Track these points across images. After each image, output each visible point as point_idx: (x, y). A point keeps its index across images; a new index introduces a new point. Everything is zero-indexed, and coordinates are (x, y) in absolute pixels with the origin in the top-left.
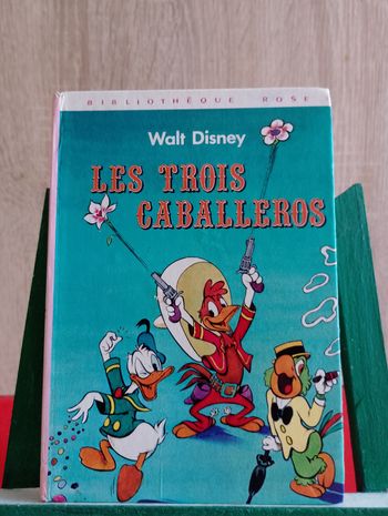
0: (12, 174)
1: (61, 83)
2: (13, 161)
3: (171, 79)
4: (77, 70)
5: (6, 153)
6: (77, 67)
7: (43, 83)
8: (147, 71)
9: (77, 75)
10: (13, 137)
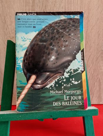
0: (10, 37)
1: (26, 7)
2: (10, 32)
3: (62, 5)
4: (31, 3)
5: (8, 30)
6: (31, 2)
7: (20, 7)
8: (54, 3)
9: (31, 4)
10: (10, 25)
